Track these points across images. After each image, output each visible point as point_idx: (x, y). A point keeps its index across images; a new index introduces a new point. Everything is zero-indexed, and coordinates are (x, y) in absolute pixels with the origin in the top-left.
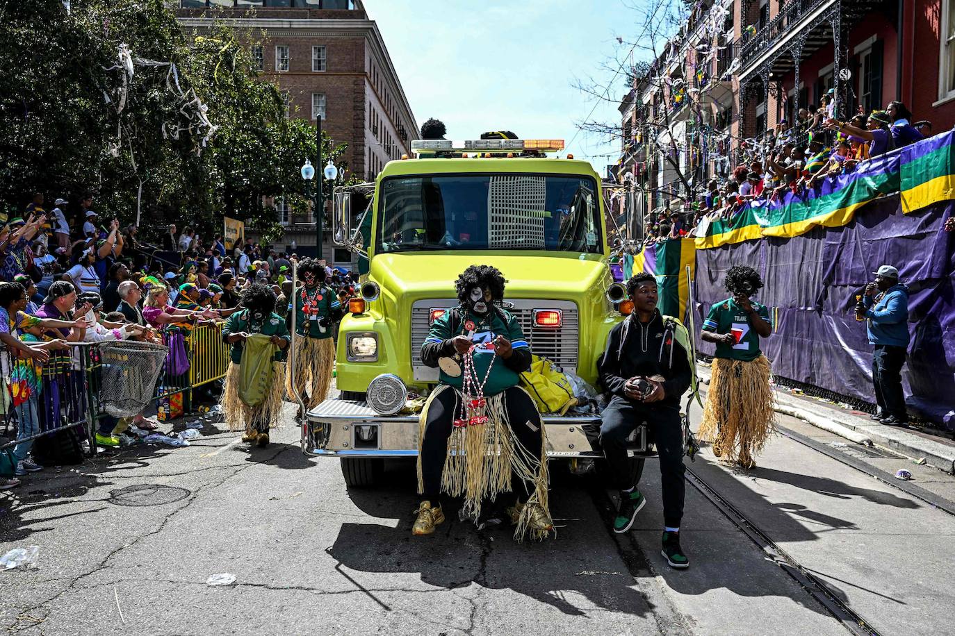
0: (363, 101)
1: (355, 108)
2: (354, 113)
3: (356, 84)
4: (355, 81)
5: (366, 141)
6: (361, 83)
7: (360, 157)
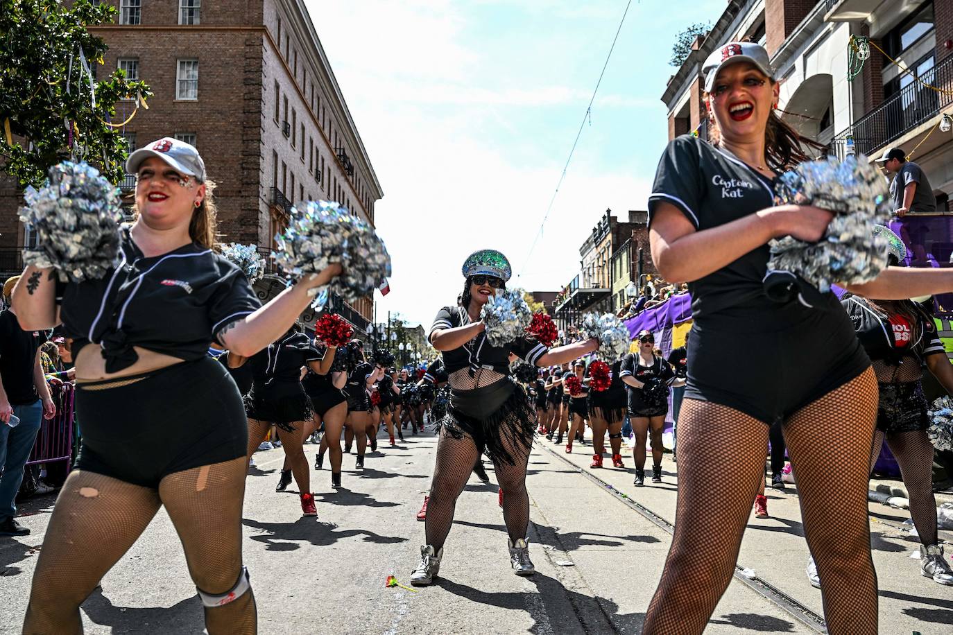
0: (259, 70)
1: (246, 82)
2: (245, 90)
3: (248, 44)
4: (247, 40)
5: (264, 136)
6: (258, 43)
7: (252, 159)
